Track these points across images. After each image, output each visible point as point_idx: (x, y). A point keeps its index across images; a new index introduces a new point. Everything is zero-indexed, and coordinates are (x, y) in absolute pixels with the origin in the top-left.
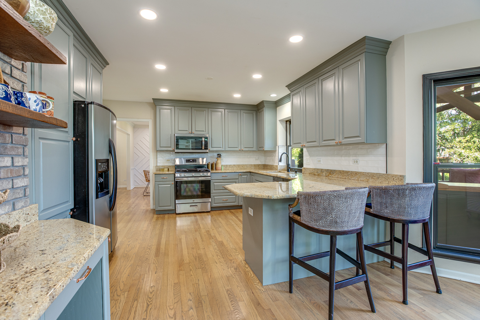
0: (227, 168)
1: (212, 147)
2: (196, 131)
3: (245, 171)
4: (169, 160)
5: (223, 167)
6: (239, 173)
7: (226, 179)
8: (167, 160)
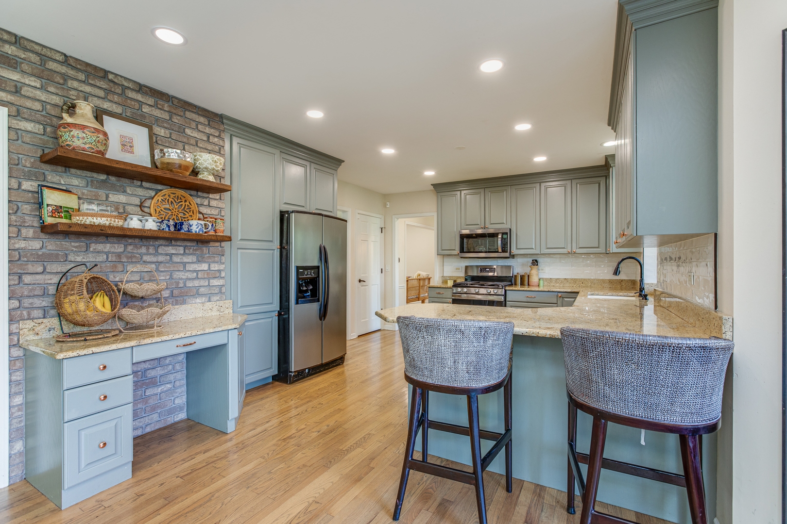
0: (552, 284)
1: (517, 249)
2: (491, 224)
3: (569, 290)
4: (459, 269)
5: (541, 282)
6: (559, 294)
7: (533, 301)
8: (457, 269)
